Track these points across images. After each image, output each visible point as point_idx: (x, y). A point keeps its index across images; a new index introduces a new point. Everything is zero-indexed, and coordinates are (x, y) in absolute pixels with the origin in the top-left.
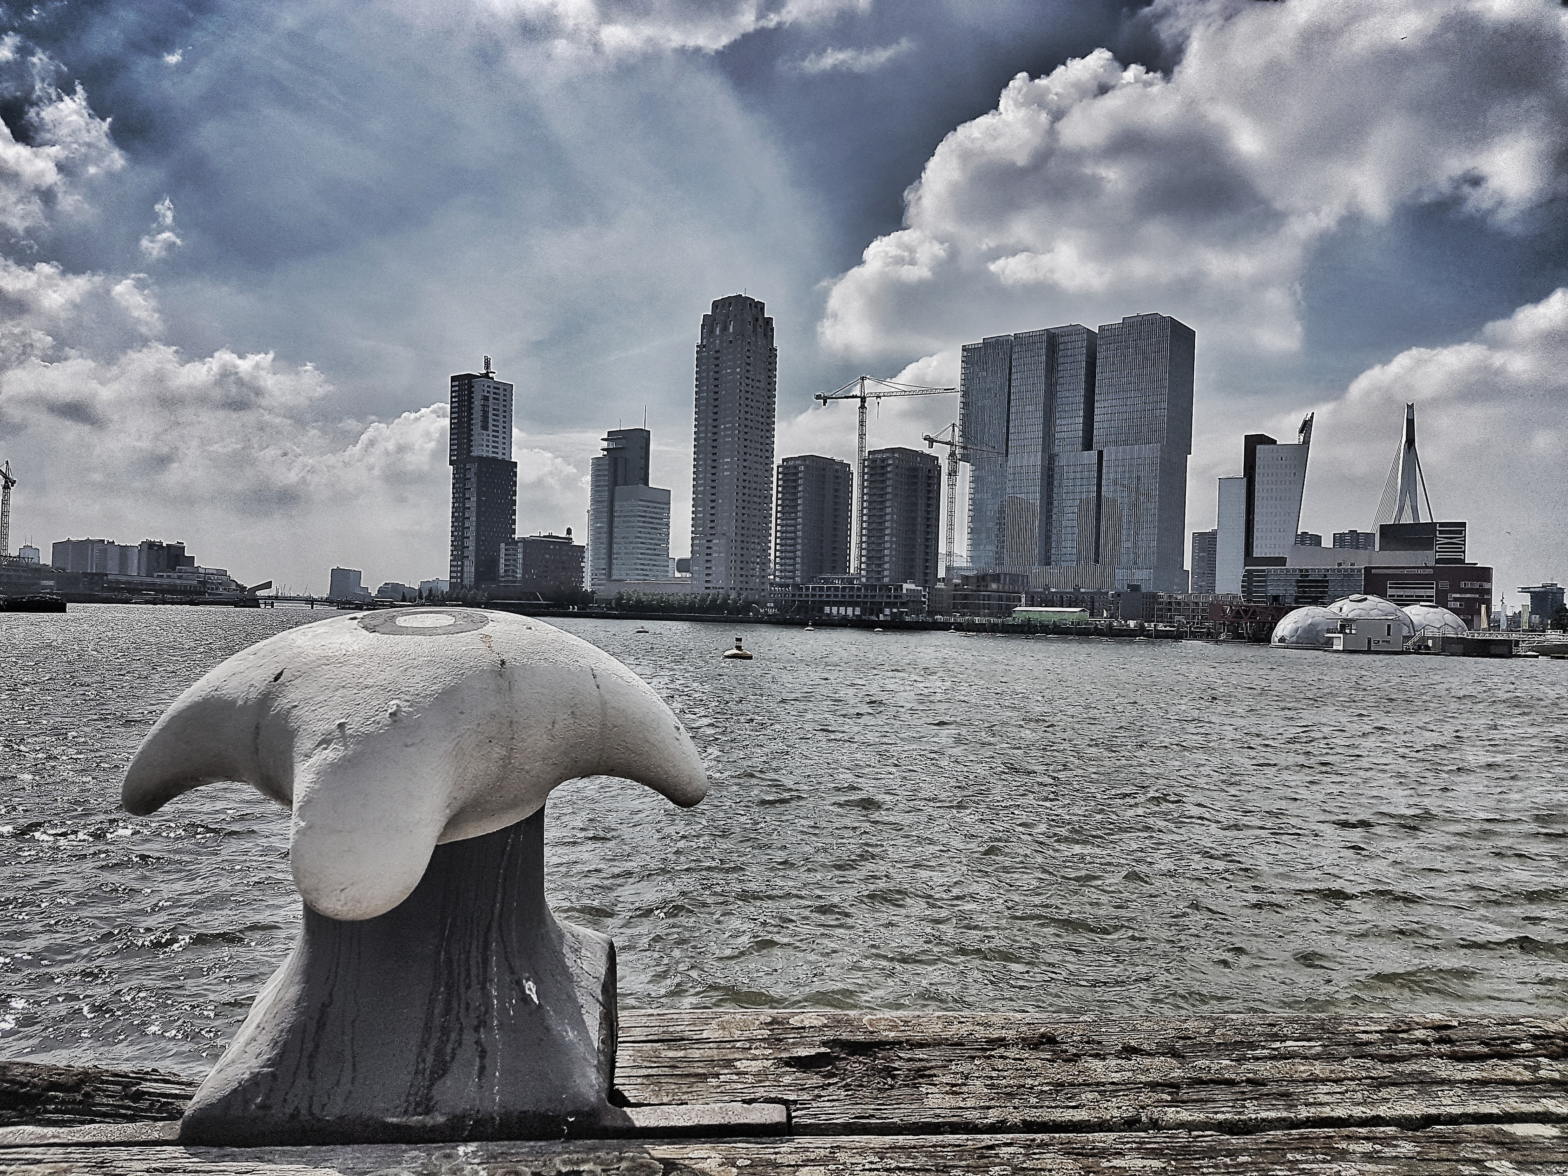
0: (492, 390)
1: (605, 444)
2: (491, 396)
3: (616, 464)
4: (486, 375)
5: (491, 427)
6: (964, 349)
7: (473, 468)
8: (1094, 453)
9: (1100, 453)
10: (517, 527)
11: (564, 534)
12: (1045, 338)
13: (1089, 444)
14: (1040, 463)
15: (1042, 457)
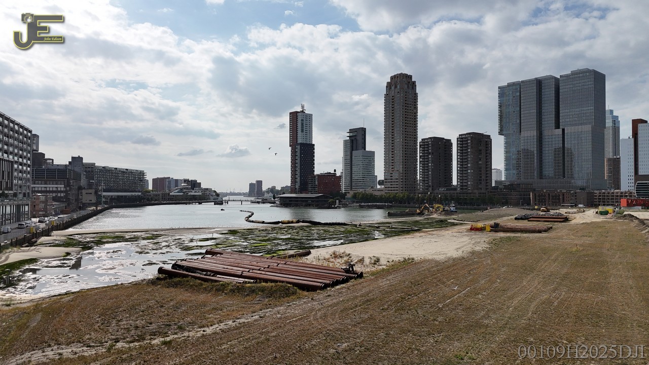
0: (305, 117)
1: (348, 135)
2: (304, 119)
3: (353, 143)
4: (302, 112)
5: (304, 131)
6: (499, 88)
7: (299, 147)
8: (559, 131)
9: (563, 130)
10: (315, 169)
11: (333, 172)
12: (535, 82)
13: (557, 126)
14: (535, 135)
15: (537, 132)
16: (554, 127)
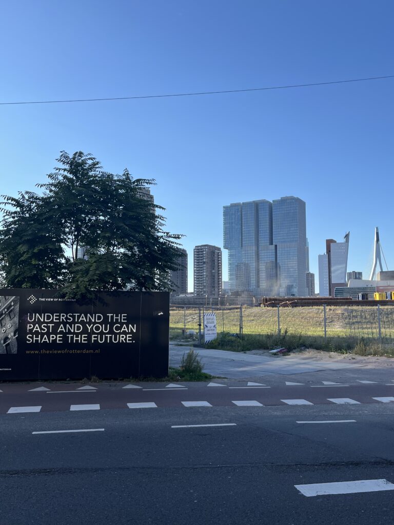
6: (224, 207)
8: (273, 247)
9: (276, 246)
12: (253, 204)
13: (271, 243)
15: (255, 247)
16: (268, 244)
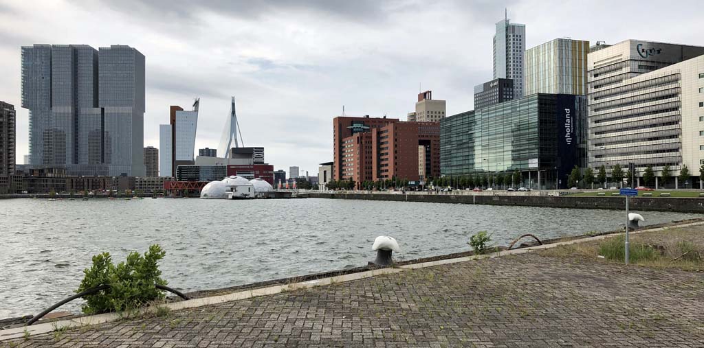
6: (23, 48)
9: (103, 109)
13: (96, 105)
14: (70, 112)
15: (72, 109)
16: (91, 105)
